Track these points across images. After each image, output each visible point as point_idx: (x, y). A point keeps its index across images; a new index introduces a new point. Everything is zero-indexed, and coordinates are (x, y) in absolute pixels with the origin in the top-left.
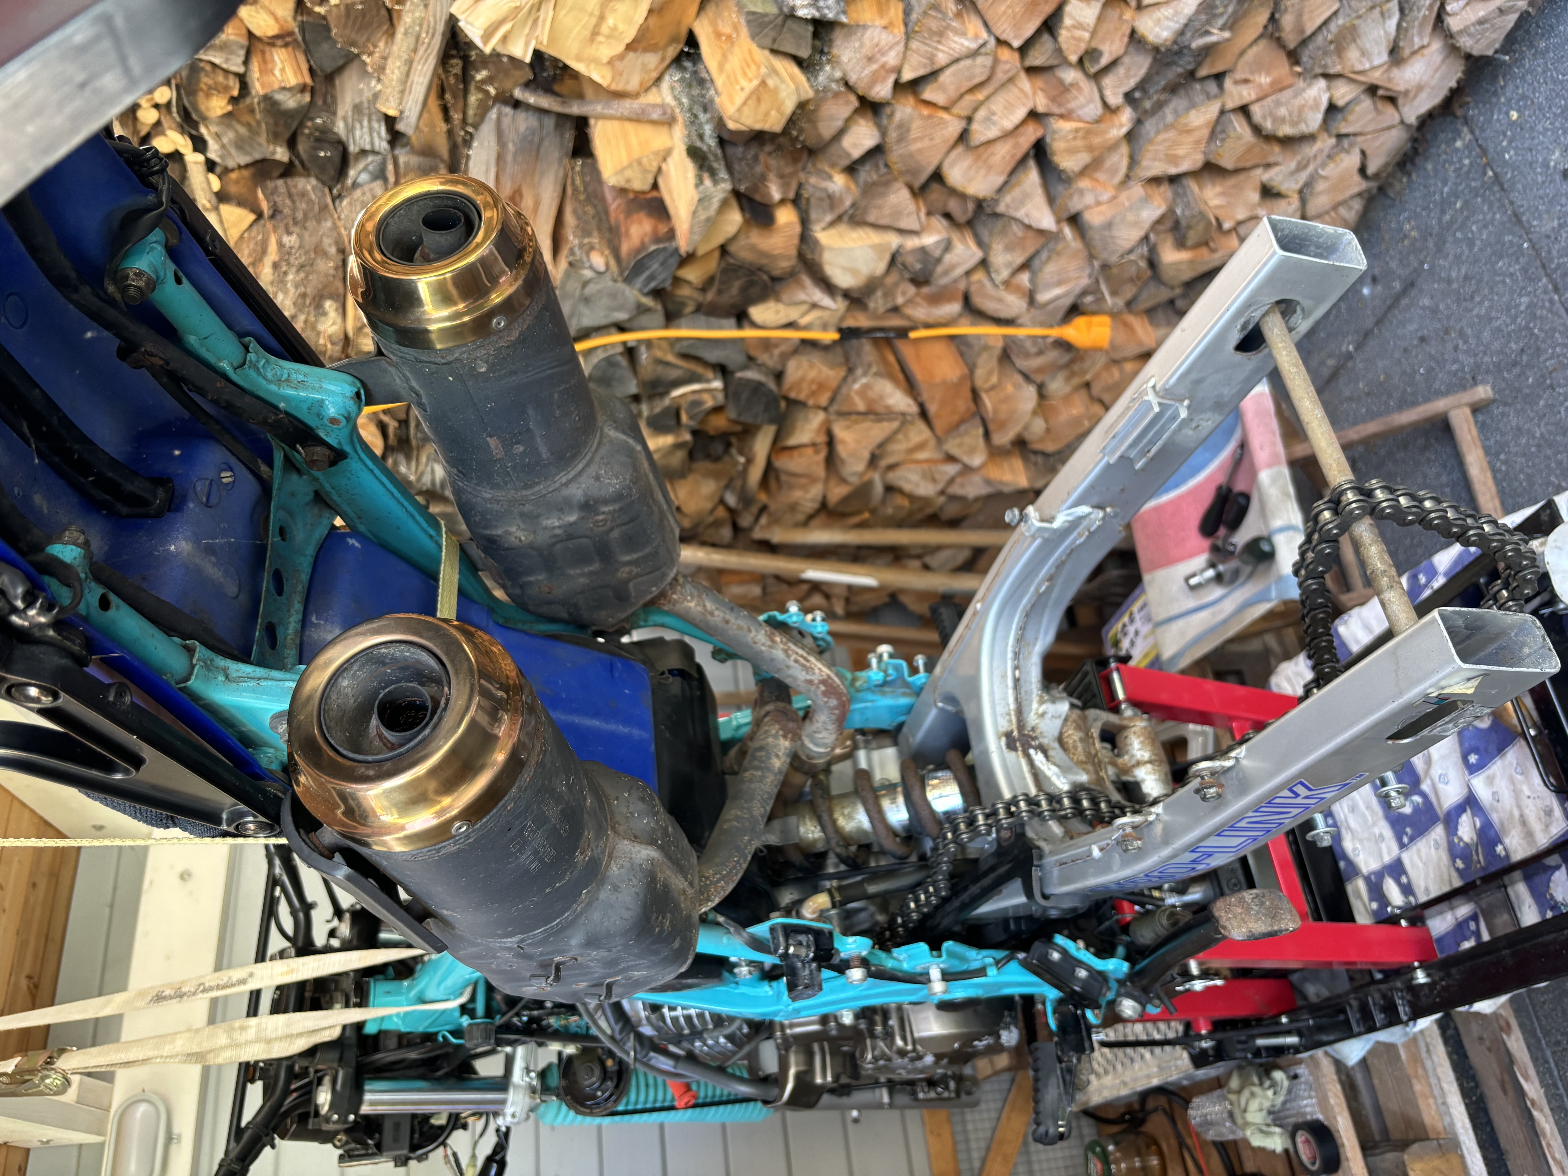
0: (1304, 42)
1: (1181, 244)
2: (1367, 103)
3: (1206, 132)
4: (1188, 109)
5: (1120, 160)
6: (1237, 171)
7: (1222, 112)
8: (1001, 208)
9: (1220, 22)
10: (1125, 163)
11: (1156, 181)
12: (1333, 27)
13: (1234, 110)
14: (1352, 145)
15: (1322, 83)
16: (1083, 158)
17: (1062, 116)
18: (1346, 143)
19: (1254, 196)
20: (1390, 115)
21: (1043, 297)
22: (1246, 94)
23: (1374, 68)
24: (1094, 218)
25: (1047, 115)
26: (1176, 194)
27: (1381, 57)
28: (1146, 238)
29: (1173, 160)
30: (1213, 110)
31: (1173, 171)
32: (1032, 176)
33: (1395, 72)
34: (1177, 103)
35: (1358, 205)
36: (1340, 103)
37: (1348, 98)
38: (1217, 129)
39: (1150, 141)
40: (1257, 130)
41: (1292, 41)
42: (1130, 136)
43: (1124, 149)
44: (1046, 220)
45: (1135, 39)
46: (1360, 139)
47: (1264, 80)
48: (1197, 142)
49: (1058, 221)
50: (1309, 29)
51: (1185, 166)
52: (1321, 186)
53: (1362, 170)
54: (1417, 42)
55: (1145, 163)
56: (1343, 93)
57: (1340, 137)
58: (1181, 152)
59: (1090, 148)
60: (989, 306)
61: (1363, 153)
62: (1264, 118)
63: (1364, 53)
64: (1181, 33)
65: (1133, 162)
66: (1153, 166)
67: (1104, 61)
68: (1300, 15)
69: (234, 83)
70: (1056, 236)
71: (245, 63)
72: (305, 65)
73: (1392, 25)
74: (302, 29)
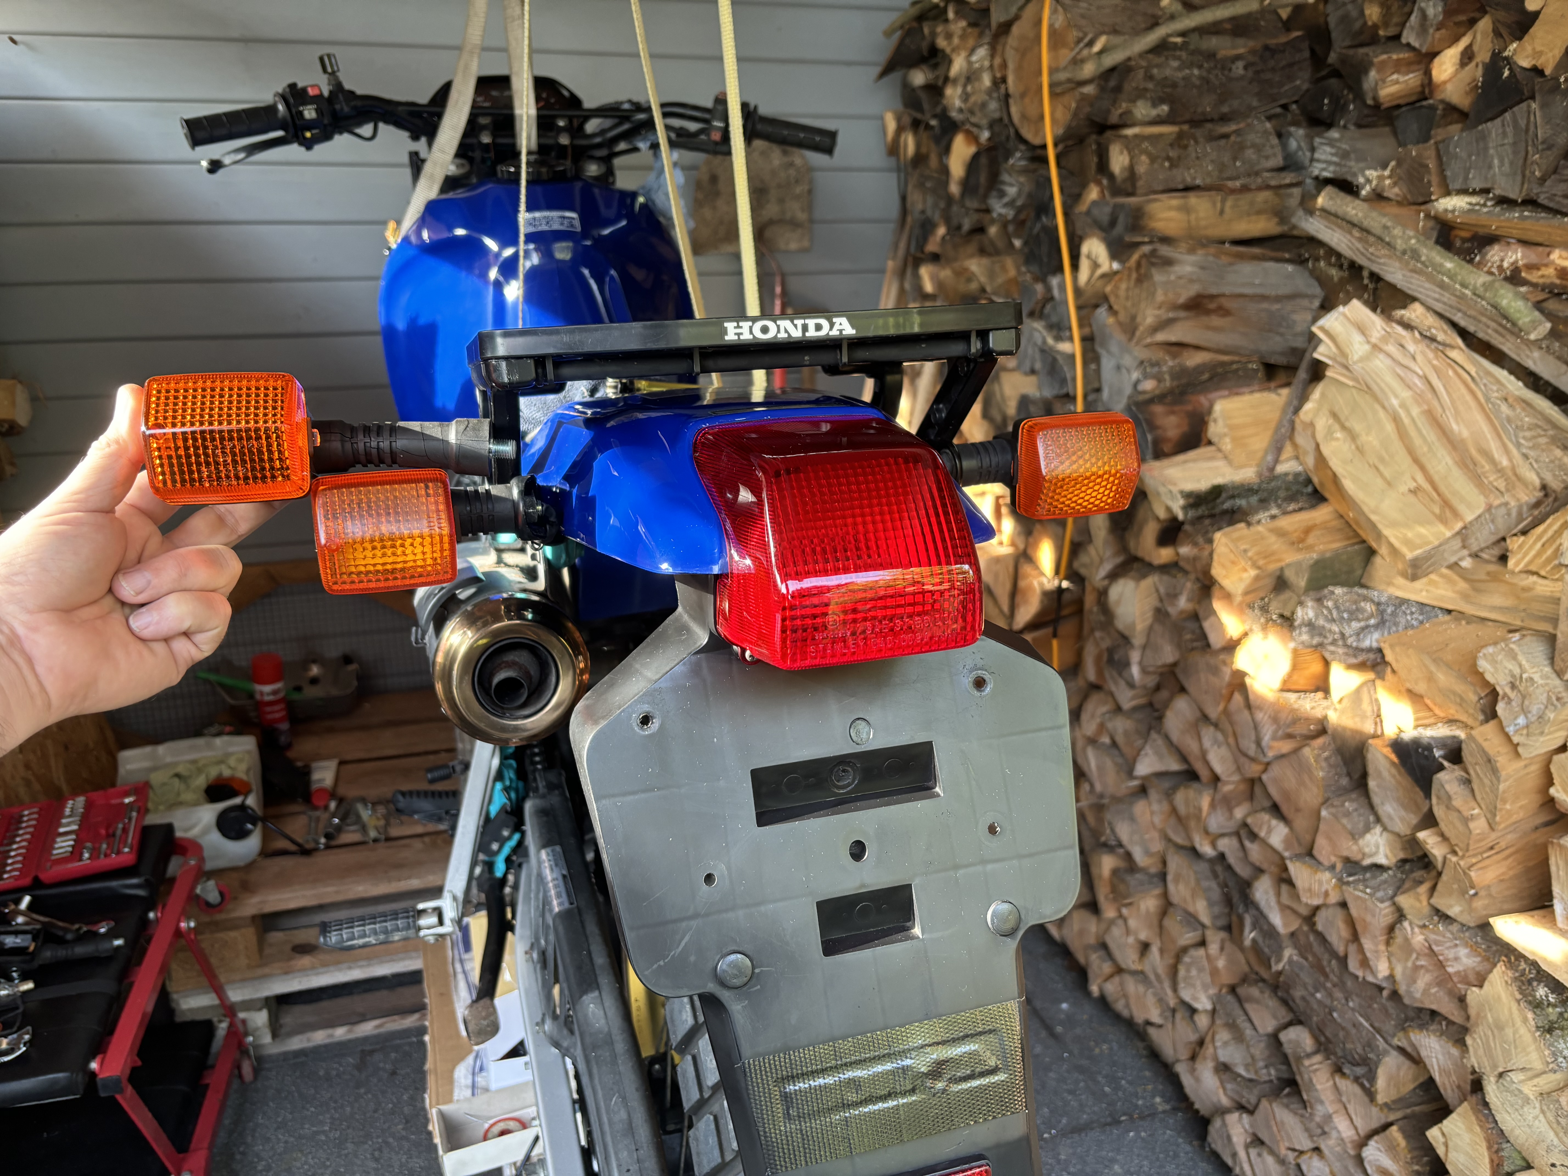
0: (1240, 1001)
1: (1115, 873)
2: (1193, 1037)
3: (1191, 909)
4: (1208, 900)
5: (1179, 837)
6: (1161, 926)
7: (1203, 926)
8: (1154, 735)
10: (1178, 840)
11: (1164, 863)
12: (1247, 1025)
13: (1203, 935)
14: (1166, 1018)
15: (1209, 1006)
17: (1213, 800)
18: (1169, 1015)
19: (1143, 936)
20: (1183, 1053)
22: (1213, 948)
23: (1215, 1048)
24: (1140, 808)
26: (1152, 876)
27: (1224, 1055)
28: (1120, 845)
29: (1177, 880)
30: (1205, 919)
31: (1170, 878)
32: (1175, 766)
33: (1210, 1064)
34: (1216, 892)
36: (1196, 1018)
37: (1198, 1024)
38: (1192, 920)
39: (1190, 865)
40: (1185, 950)
41: (1241, 991)
42: (1193, 849)
43: (1186, 843)
44: (1143, 769)
45: (1259, 871)
46: (1170, 1026)
47: (1221, 963)
48: (1185, 901)
50: (1248, 1006)
51: (1171, 887)
52: (1141, 989)
53: (1149, 1023)
54: (1230, 1088)
55: (1177, 857)
56: (1203, 1021)
57: (1174, 1011)
58: (1181, 886)
59: (1188, 817)
61: (1160, 1026)
62: (1194, 957)
63: (1226, 1044)
64: (1257, 908)
65: (1180, 847)
66: (1175, 863)
67: (1247, 844)
68: (1257, 1002)
69: (1392, 31)
70: (1130, 773)
71: (1408, 45)
72: (1402, 102)
73: (1241, 1071)
74: (1432, 108)
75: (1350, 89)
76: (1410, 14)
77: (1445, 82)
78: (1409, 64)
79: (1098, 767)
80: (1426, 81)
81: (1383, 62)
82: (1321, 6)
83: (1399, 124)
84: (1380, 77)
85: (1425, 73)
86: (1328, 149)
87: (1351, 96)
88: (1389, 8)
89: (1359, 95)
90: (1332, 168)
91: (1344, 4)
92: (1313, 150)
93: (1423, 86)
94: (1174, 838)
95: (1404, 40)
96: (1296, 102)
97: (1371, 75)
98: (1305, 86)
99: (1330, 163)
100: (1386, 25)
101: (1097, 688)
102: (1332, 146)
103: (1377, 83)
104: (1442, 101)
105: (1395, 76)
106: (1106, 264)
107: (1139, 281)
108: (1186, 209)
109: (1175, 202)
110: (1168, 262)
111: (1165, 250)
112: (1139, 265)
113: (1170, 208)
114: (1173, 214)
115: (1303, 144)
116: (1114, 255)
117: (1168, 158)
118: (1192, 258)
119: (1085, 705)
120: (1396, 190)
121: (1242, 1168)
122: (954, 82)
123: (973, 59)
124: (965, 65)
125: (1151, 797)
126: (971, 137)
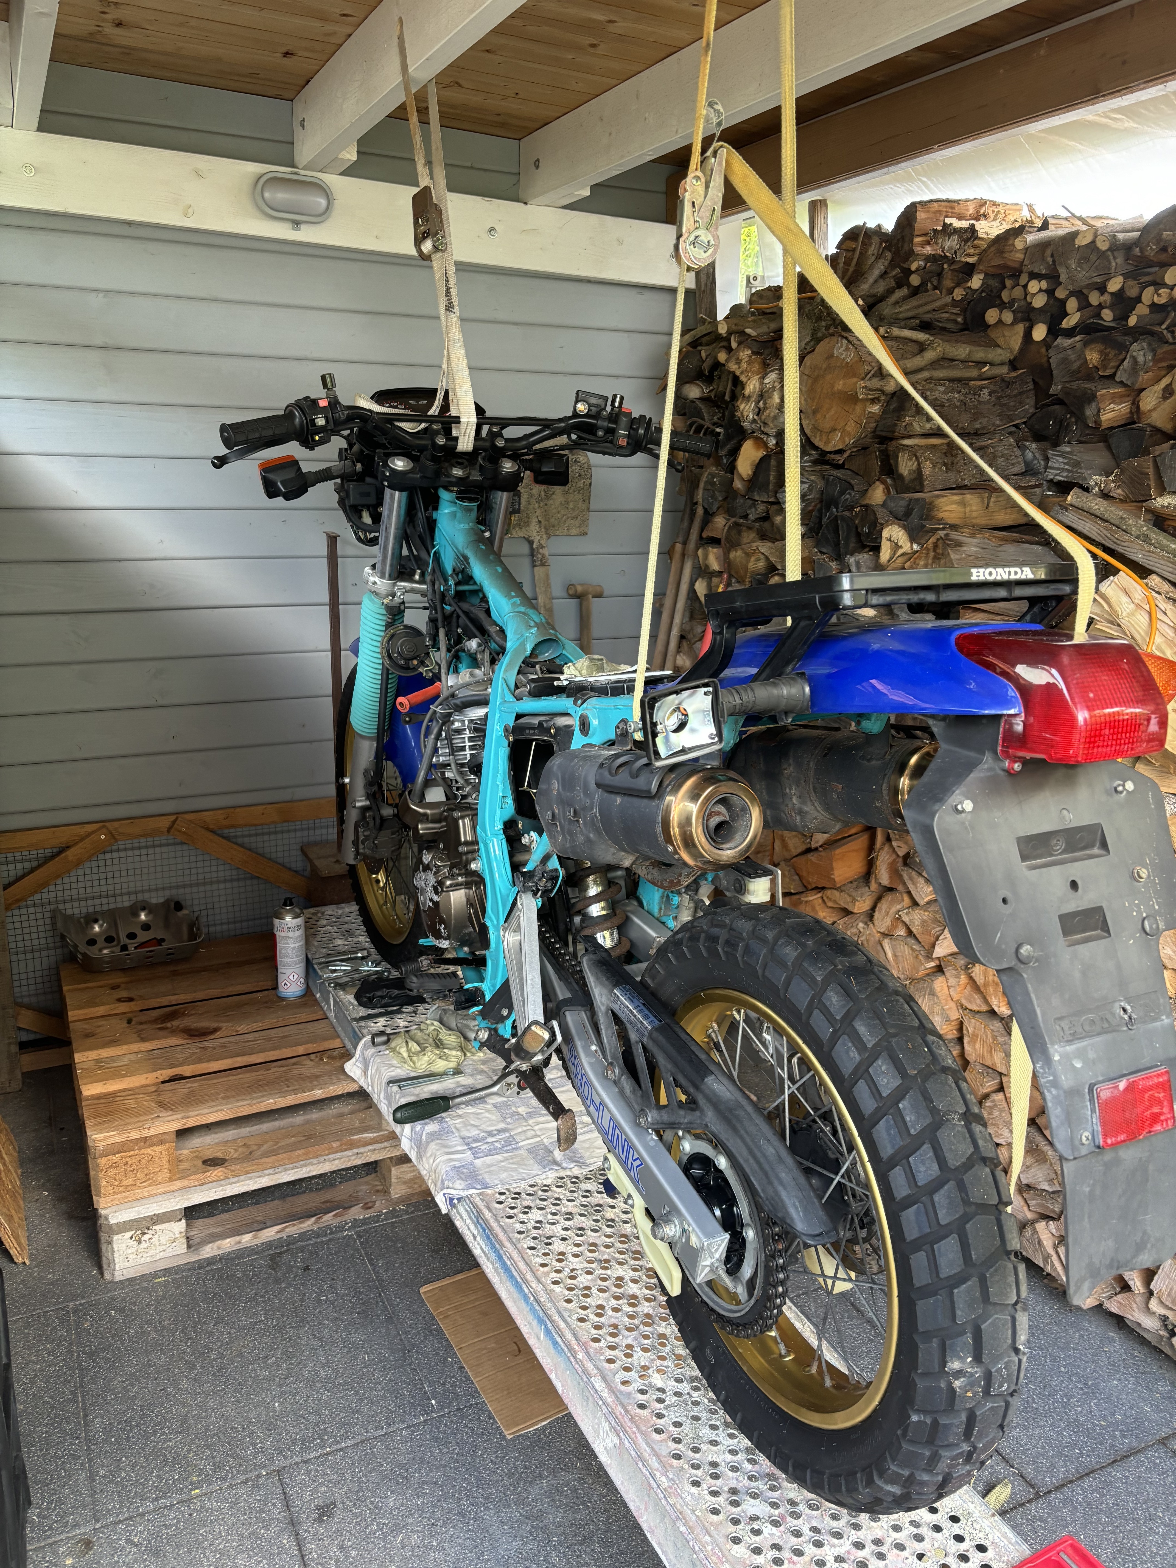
3: (989, 1063)
5: (977, 1004)
10: (975, 1008)
11: (961, 1027)
21: (886, 943)
24: (939, 983)
26: (950, 1040)
29: (974, 1040)
31: (966, 1040)
40: (986, 1096)
42: (992, 1013)
48: (983, 1057)
49: (939, 958)
51: (968, 1048)
54: (1032, 1203)
55: (973, 1021)
58: (978, 1045)
59: (986, 985)
60: (883, 906)
62: (993, 1101)
65: (975, 1013)
66: (971, 1026)
69: (1108, 372)
70: (929, 957)
71: (1122, 382)
72: (1115, 425)
73: (1046, 1186)
74: (1141, 429)
75: (1073, 414)
76: (1123, 360)
77: (1150, 411)
78: (1122, 396)
79: (895, 956)
80: (1134, 410)
81: (1102, 395)
82: (1043, 350)
83: (1113, 441)
84: (1101, 406)
85: (1133, 403)
86: (1061, 460)
87: (1073, 420)
88: (1107, 355)
89: (1081, 419)
90: (1065, 474)
91: (1065, 350)
92: (1047, 459)
93: (1131, 412)
94: (970, 1007)
95: (1117, 379)
96: (1024, 423)
97: (1094, 405)
98: (1032, 410)
99: (1063, 470)
100: (1105, 368)
101: (891, 889)
102: (1065, 458)
103: (1099, 411)
104: (1149, 425)
105: (1112, 406)
106: (906, 545)
107: (936, 558)
108: (963, 503)
109: (956, 498)
110: (959, 544)
111: (954, 535)
112: (936, 546)
113: (953, 503)
114: (954, 507)
115: (1037, 455)
116: (912, 539)
117: (945, 464)
118: (974, 541)
119: (879, 905)
120: (1119, 491)
121: (1053, 1266)
122: (748, 398)
123: (767, 381)
124: (758, 385)
125: (948, 974)
126: (761, 443)
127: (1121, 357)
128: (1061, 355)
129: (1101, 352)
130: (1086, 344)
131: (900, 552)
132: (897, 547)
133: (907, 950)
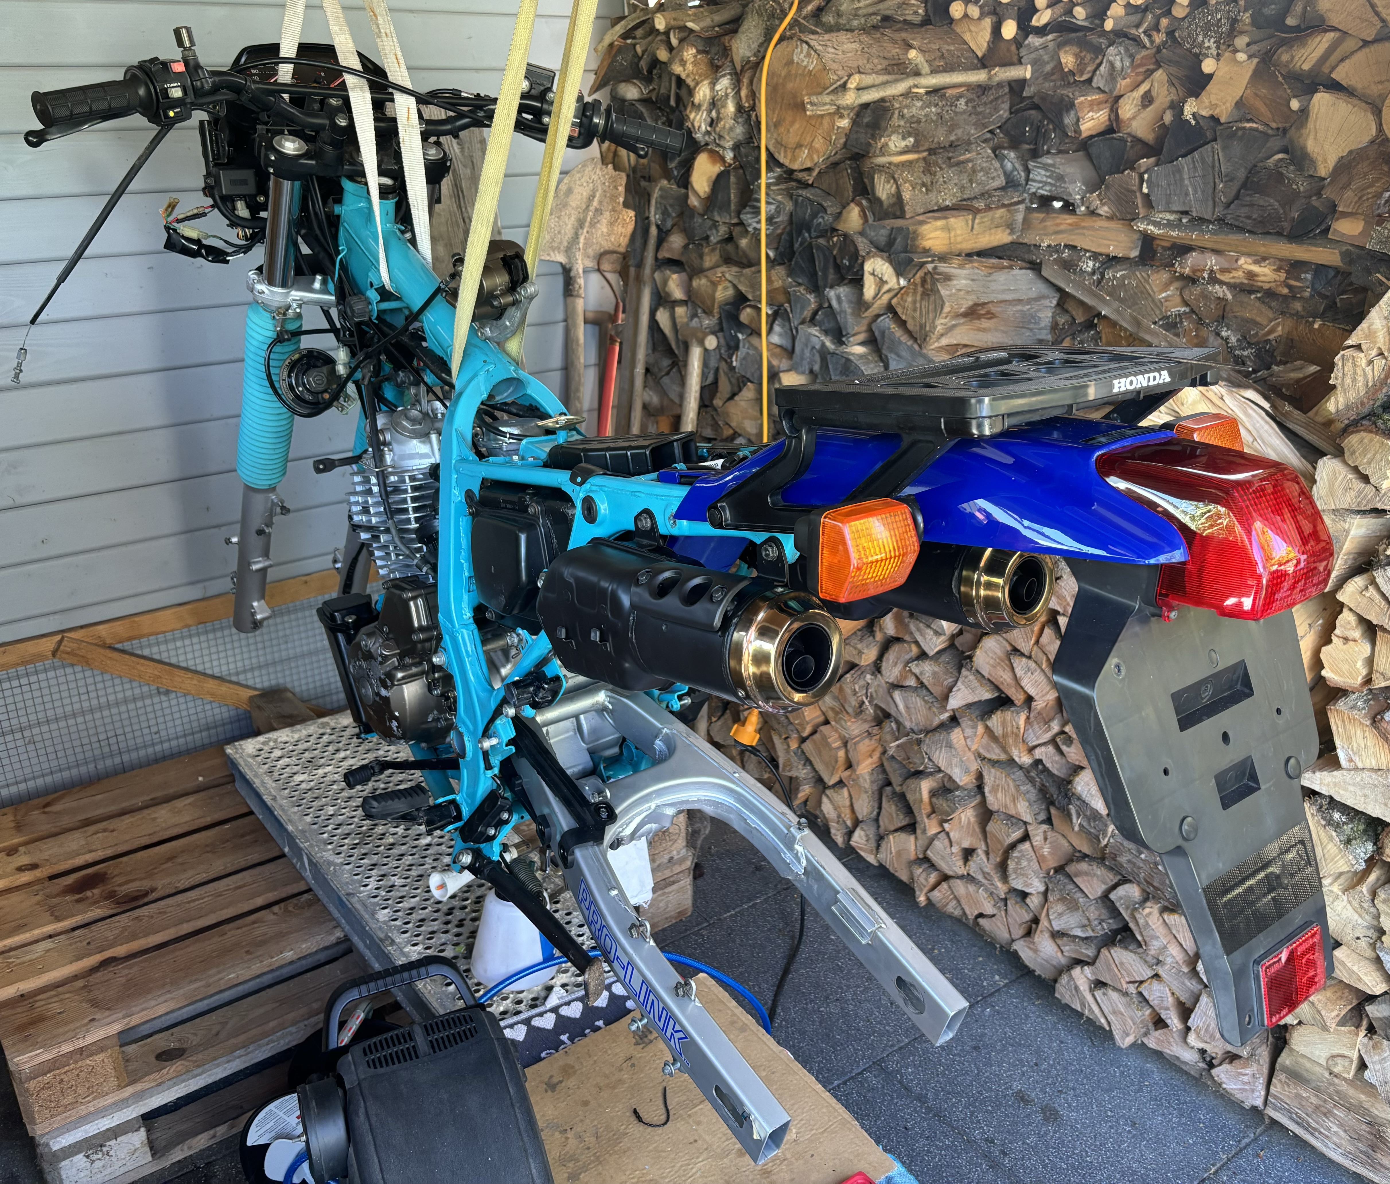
0: (1069, 877)
1: (933, 794)
2: (1028, 917)
3: (1012, 812)
4: (1028, 801)
5: (996, 754)
6: (984, 832)
7: (1025, 823)
8: (965, 672)
9: (1085, 824)
10: (994, 757)
11: (980, 777)
12: (1078, 896)
13: (1026, 830)
14: (999, 908)
15: (1042, 888)
16: (998, 731)
17: (1028, 718)
18: (1001, 904)
19: (966, 844)
20: (1018, 932)
21: (897, 695)
22: (1037, 839)
23: (1050, 921)
24: (956, 735)
25: (1030, 708)
26: (970, 791)
27: (1057, 926)
28: (939, 771)
29: (995, 790)
30: (1027, 818)
31: (987, 790)
32: (987, 695)
33: (1047, 935)
34: (1033, 794)
35: (957, 913)
36: (1028, 901)
37: (1031, 905)
38: (1014, 820)
39: (1008, 775)
40: (1013, 846)
41: (1070, 869)
42: (1011, 761)
43: (1002, 757)
44: (955, 702)
45: (1078, 769)
46: (1003, 913)
47: (1046, 851)
48: (1006, 806)
50: (1077, 881)
51: (990, 798)
52: (972, 888)
53: (981, 915)
54: (1066, 949)
55: (993, 770)
56: (1034, 902)
57: (1005, 900)
58: (999, 795)
59: (1005, 736)
60: (891, 656)
61: (994, 916)
62: (1021, 851)
63: (1060, 915)
64: (1079, 798)
65: (995, 763)
66: (991, 777)
67: (1064, 748)
68: (1087, 874)
69: (1085, 77)
70: (943, 708)
71: (1099, 88)
72: (1094, 133)
73: (1077, 933)
74: (1122, 140)
75: (1050, 121)
76: (1100, 65)
77: (1130, 120)
78: (1100, 103)
79: (907, 707)
80: (1113, 117)
81: (1082, 103)
82: (1013, 48)
83: (1093, 150)
84: (1080, 115)
85: (1111, 110)
86: (1043, 172)
87: (1051, 127)
88: (1082, 59)
89: (1060, 127)
90: (1048, 188)
91: (1037, 49)
92: (1028, 171)
93: (1110, 120)
94: (988, 756)
95: (1094, 85)
96: (999, 129)
97: (1072, 113)
98: (1007, 115)
99: (1046, 183)
100: (1082, 74)
101: (898, 640)
102: (1047, 170)
103: (1078, 120)
104: (1130, 134)
105: (1091, 114)
106: (892, 280)
107: (925, 294)
108: (948, 229)
109: (940, 223)
110: (948, 278)
111: (943, 267)
112: (924, 281)
113: (936, 229)
114: (938, 233)
115: (1017, 165)
116: (899, 273)
118: (964, 272)
119: (886, 656)
120: (1106, 208)
121: (1091, 1009)
122: (698, 107)
123: (718, 87)
124: (708, 92)
125: (963, 725)
126: (717, 157)
127: (1098, 61)
128: (1033, 56)
129: (1076, 56)
130: (1060, 46)
131: (886, 288)
132: (882, 282)
133: (919, 702)
